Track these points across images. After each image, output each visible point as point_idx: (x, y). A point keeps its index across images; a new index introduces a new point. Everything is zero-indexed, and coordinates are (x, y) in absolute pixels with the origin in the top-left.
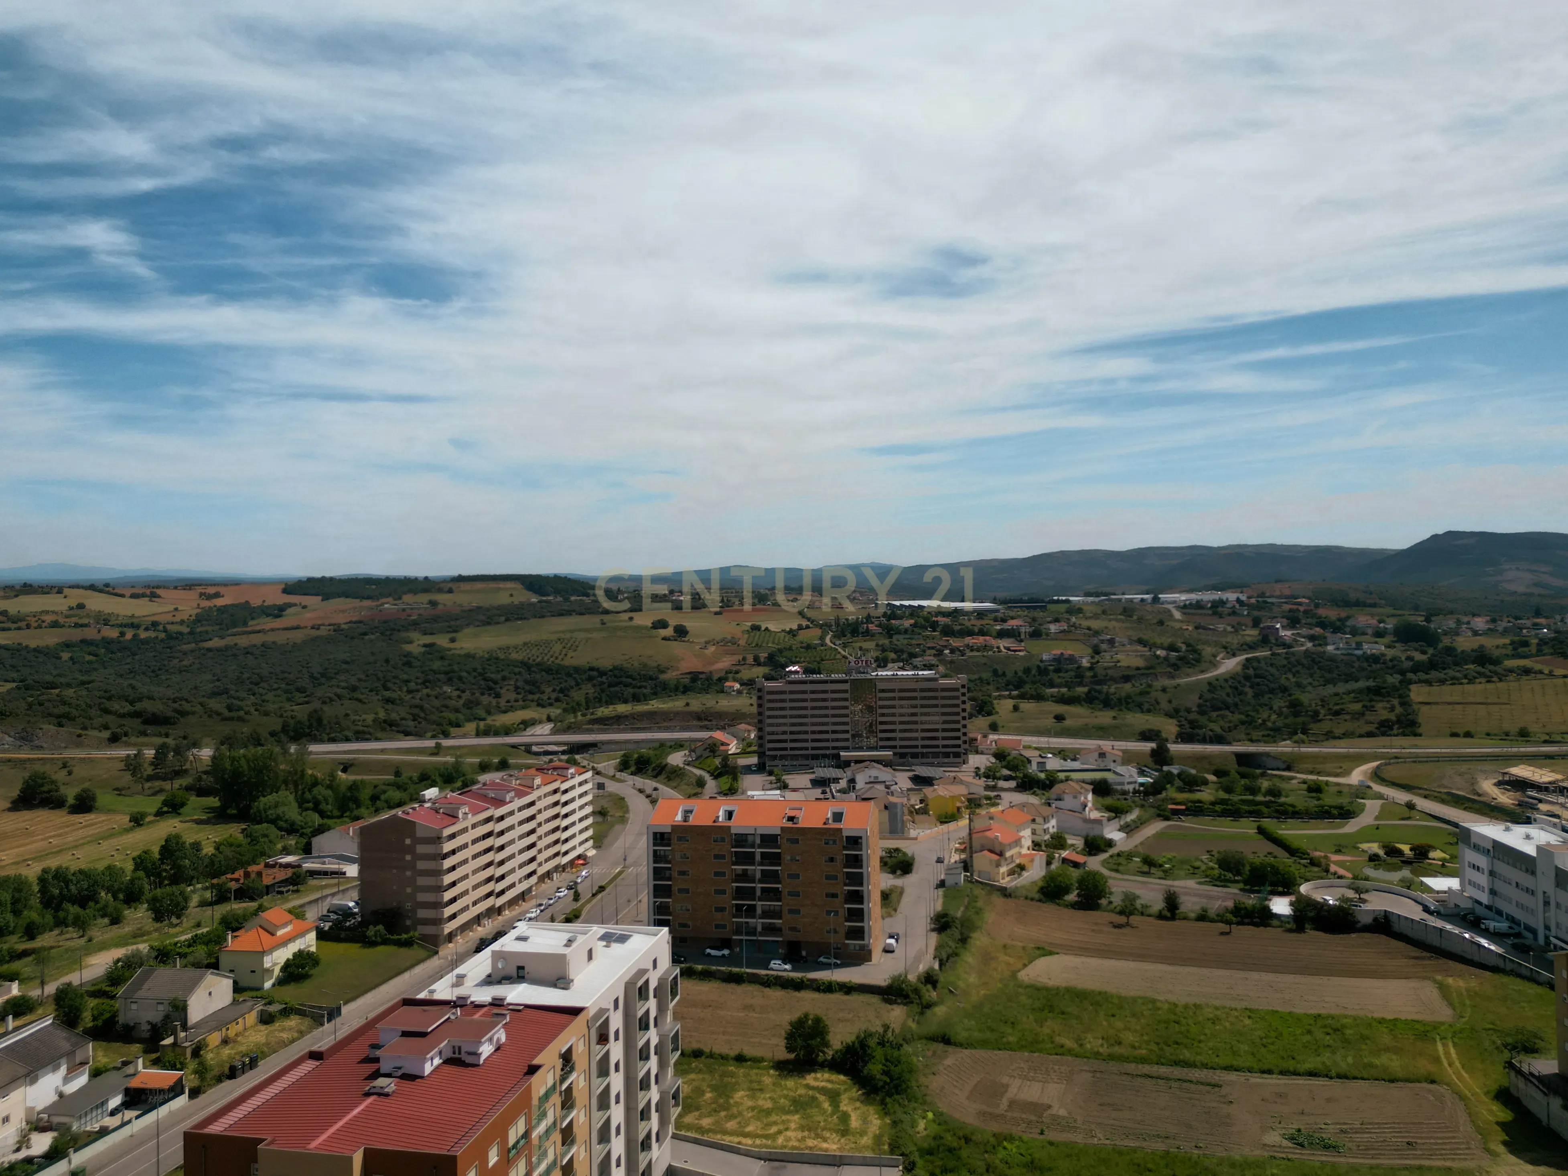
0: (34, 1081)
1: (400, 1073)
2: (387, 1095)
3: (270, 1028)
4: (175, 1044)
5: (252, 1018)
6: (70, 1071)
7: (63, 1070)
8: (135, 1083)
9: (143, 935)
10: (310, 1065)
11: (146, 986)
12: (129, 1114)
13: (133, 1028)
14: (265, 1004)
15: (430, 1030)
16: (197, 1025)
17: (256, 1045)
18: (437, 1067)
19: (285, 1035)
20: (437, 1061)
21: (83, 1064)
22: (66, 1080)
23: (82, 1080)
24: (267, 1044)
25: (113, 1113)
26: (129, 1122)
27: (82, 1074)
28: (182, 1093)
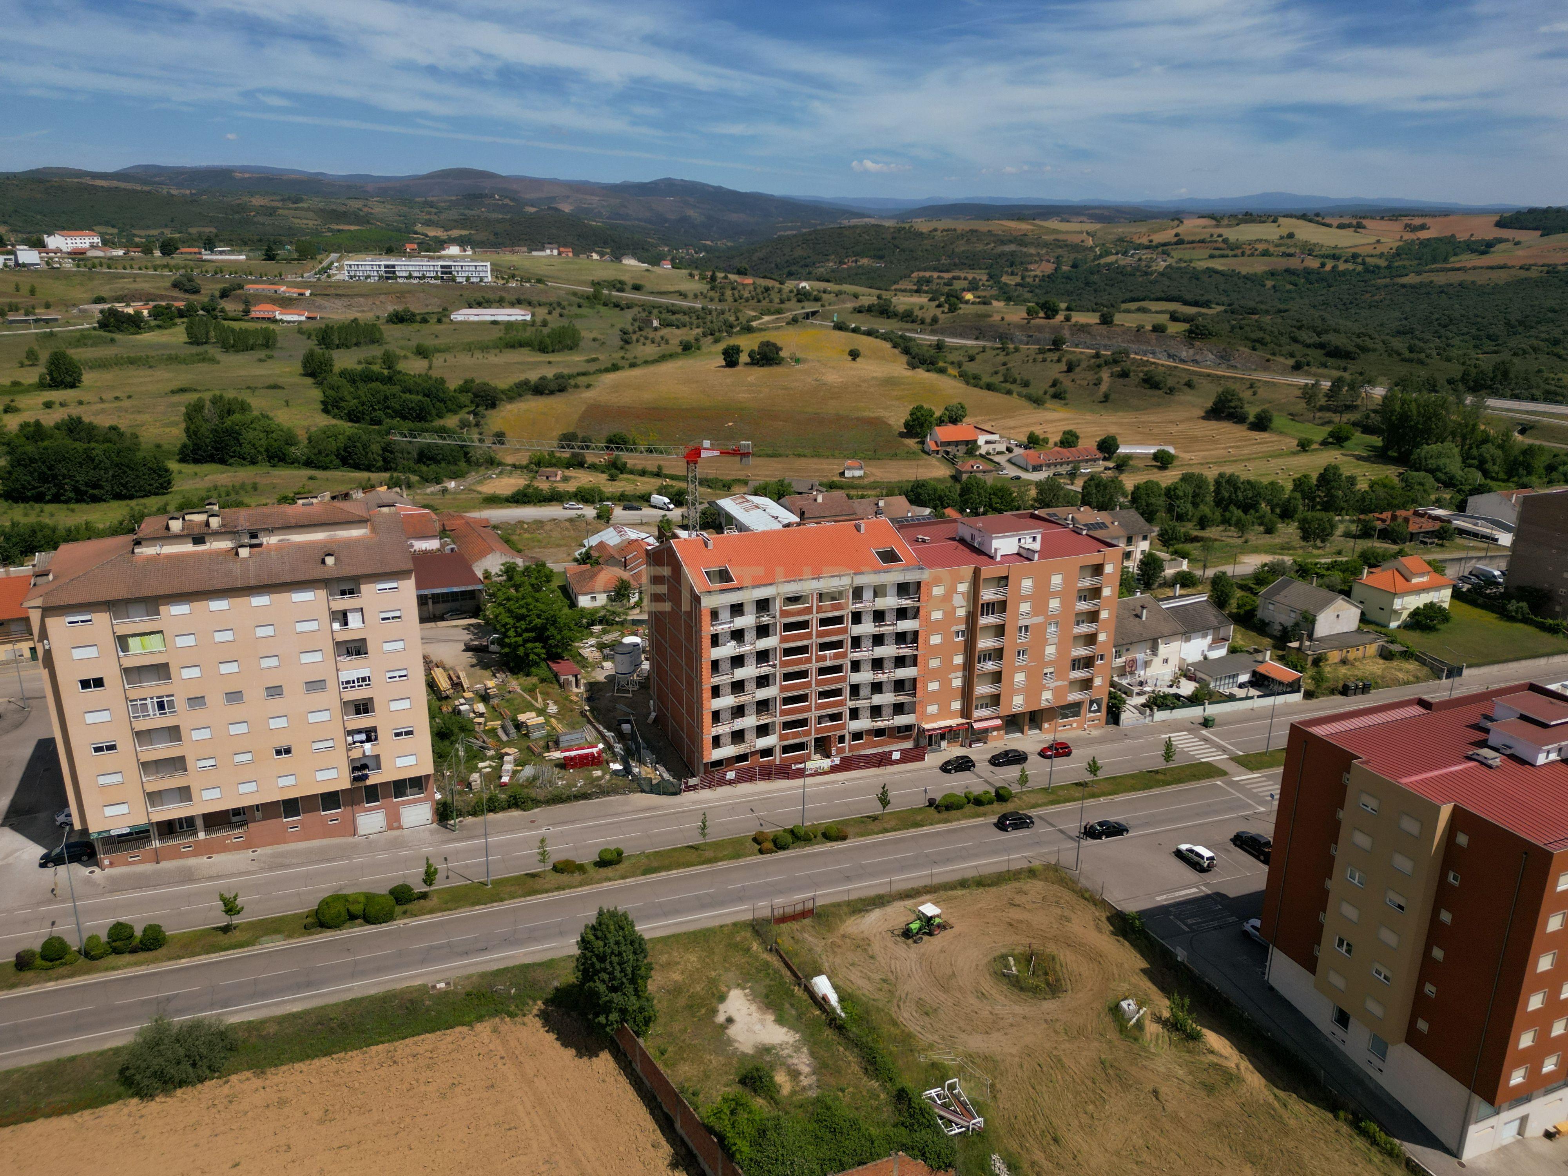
0: (1188, 640)
1: (1508, 752)
2: (1490, 767)
3: (1388, 664)
4: (1299, 649)
5: (1372, 649)
6: (1214, 641)
7: (1209, 639)
8: (1261, 669)
9: (1289, 549)
10: (1417, 710)
11: (1283, 593)
12: (1253, 692)
13: (1268, 624)
14: (1387, 642)
15: (1553, 723)
16: (1320, 640)
17: (1372, 674)
18: (1553, 762)
19: (1401, 675)
20: (1553, 756)
21: (1225, 639)
22: (1211, 648)
23: (1221, 652)
24: (1383, 677)
25: (1241, 686)
26: (1252, 698)
27: (1223, 647)
28: (1299, 691)
